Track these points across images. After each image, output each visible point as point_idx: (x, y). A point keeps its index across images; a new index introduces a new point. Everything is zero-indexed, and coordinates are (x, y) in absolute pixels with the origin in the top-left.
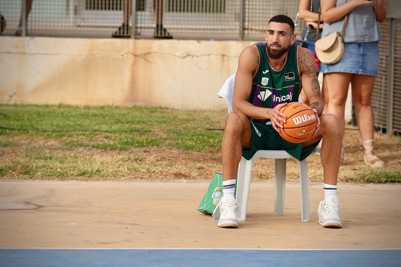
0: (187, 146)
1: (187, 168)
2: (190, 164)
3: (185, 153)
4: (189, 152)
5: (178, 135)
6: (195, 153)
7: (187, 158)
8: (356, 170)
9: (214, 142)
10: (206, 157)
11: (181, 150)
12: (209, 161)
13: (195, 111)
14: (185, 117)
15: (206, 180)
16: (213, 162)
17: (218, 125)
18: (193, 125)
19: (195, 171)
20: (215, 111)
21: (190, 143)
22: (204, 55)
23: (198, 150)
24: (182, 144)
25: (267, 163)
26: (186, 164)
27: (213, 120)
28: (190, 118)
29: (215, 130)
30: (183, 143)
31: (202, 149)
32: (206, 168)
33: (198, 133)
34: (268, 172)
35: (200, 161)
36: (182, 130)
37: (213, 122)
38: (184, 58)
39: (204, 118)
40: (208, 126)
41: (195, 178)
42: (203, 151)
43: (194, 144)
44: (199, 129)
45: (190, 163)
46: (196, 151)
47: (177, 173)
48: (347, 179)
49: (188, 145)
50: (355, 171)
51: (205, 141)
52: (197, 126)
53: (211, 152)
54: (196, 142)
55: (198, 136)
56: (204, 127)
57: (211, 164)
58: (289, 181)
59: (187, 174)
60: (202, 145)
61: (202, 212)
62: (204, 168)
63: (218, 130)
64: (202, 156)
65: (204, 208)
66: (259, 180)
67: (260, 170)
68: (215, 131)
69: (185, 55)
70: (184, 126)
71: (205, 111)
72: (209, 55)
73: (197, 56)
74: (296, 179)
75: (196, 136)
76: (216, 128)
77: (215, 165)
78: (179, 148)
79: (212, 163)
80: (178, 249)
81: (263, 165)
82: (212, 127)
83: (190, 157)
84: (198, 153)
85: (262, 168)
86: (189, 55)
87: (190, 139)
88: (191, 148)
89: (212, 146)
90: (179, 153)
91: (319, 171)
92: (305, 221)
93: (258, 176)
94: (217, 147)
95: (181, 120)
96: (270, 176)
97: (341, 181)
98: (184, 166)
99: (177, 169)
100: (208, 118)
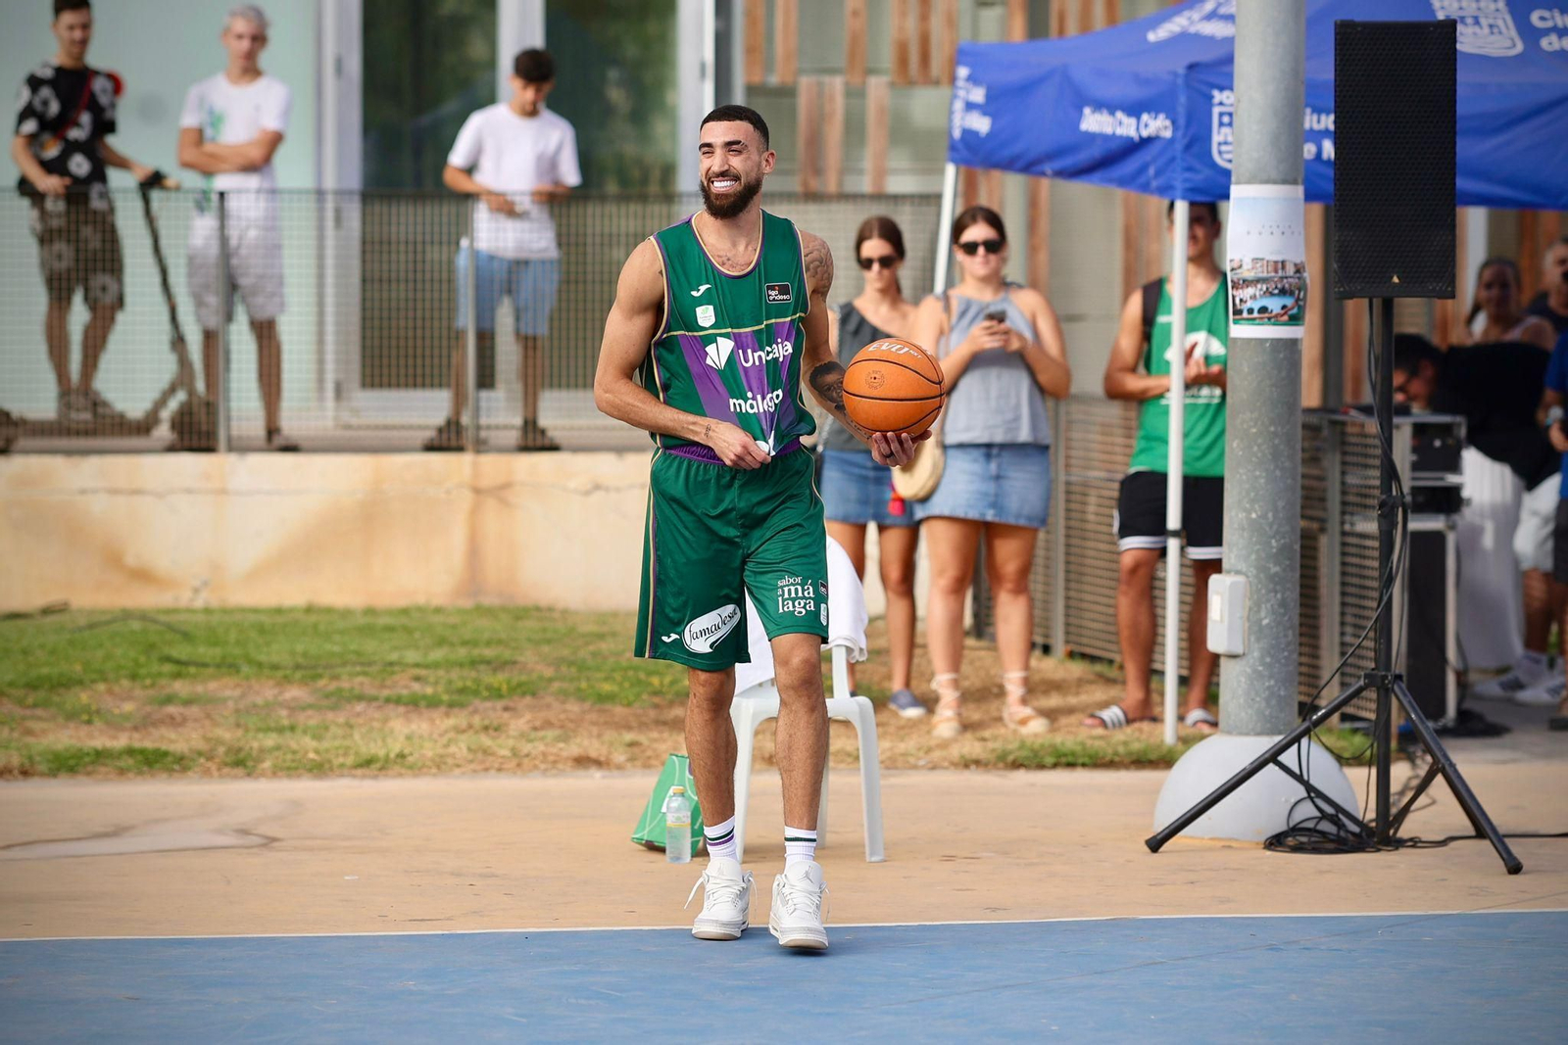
0: (600, 694)
1: (603, 743)
2: (610, 735)
3: (596, 711)
4: (604, 707)
5: (579, 670)
6: (619, 710)
7: (602, 720)
8: (986, 740)
9: (662, 684)
10: (644, 719)
11: (588, 704)
12: (651, 726)
14: (593, 628)
15: (649, 771)
16: (661, 729)
19: (620, 751)
21: (607, 687)
23: (625, 702)
24: (589, 690)
26: (599, 735)
28: (605, 629)
30: (591, 687)
31: (635, 701)
32: (646, 743)
33: (624, 664)
35: (632, 728)
36: (588, 657)
38: (587, 493)
41: (620, 768)
42: (636, 705)
43: (615, 688)
45: (608, 732)
46: (622, 704)
47: (580, 756)
49: (603, 692)
51: (639, 682)
53: (656, 706)
54: (621, 684)
55: (626, 669)
57: (655, 735)
58: (835, 769)
59: (602, 759)
60: (636, 690)
61: (641, 844)
62: (640, 744)
64: (636, 715)
65: (645, 835)
69: (590, 486)
70: (591, 648)
73: (617, 490)
74: (849, 764)
77: (666, 735)
78: (583, 700)
79: (659, 732)
80: (591, 929)
83: (609, 720)
84: (627, 709)
86: (597, 487)
87: (606, 679)
88: (610, 698)
89: (656, 693)
90: (584, 712)
91: (901, 747)
92: (873, 859)
93: (763, 758)
95: (584, 636)
97: (952, 768)
98: (594, 741)
99: (579, 747)
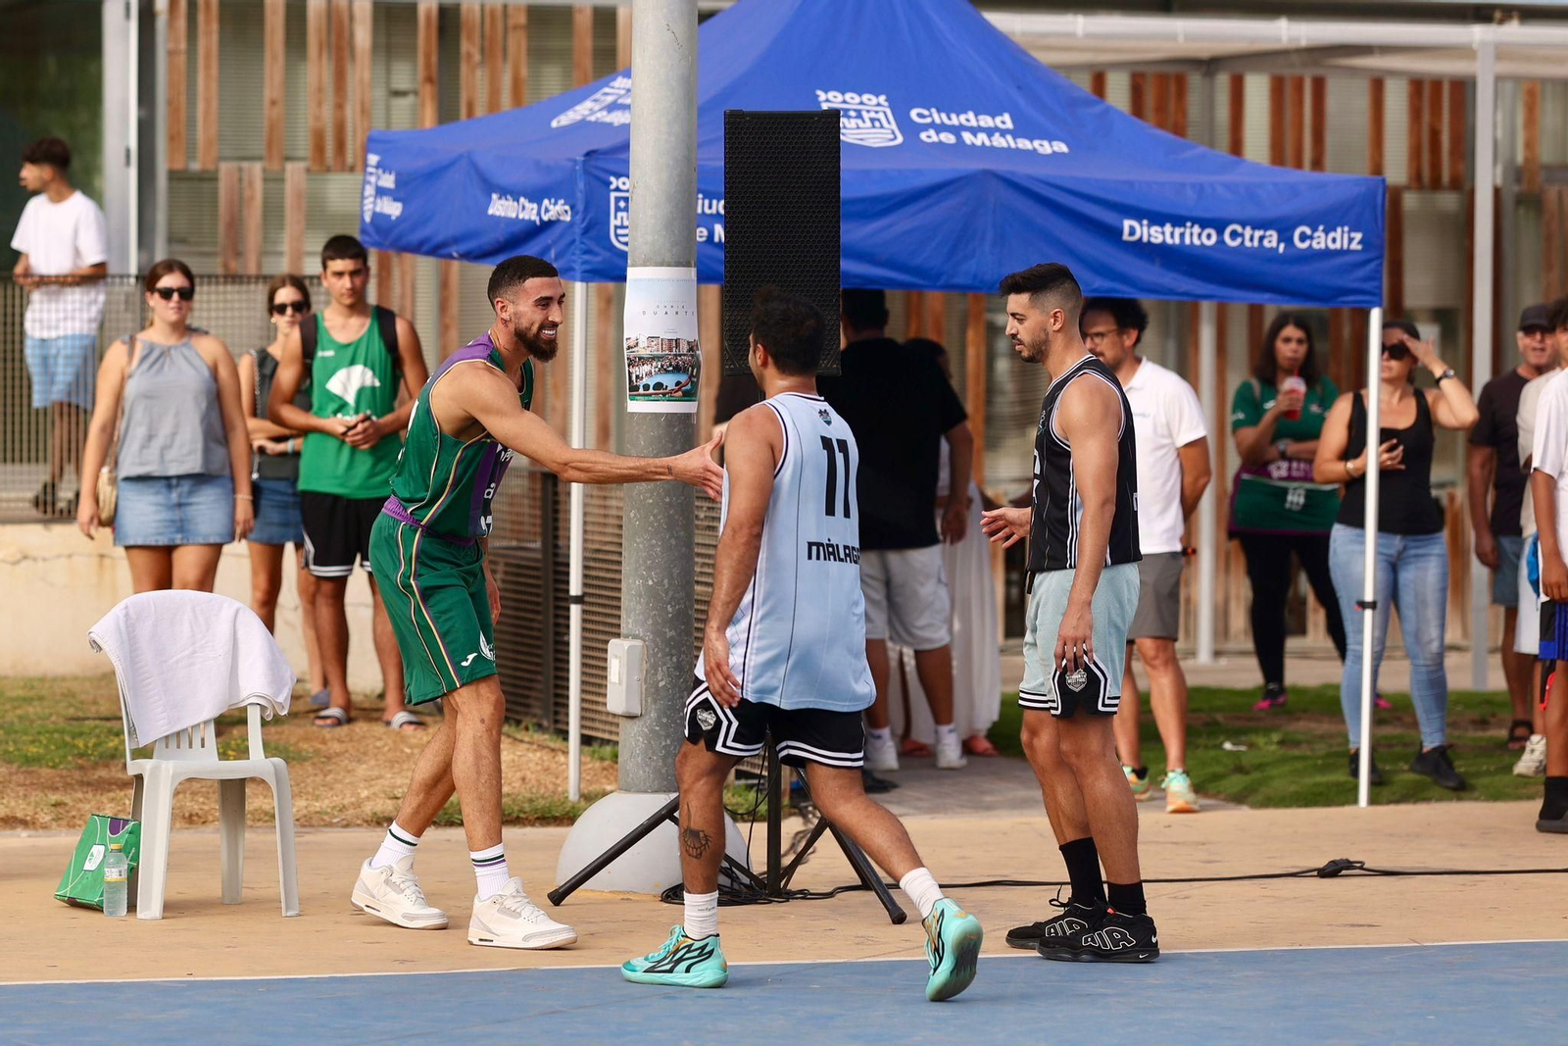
0: (26, 756)
1: (29, 804)
2: (36, 796)
3: (22, 773)
4: (31, 769)
5: (8, 733)
6: (45, 772)
7: (28, 782)
8: (397, 798)
9: (86, 746)
10: (69, 780)
11: (15, 766)
12: (76, 787)
13: (43, 679)
14: (21, 693)
15: (72, 830)
16: (85, 790)
17: (93, 709)
18: (39, 710)
19: (45, 811)
20: (85, 679)
21: (33, 750)
22: (59, 556)
23: (51, 764)
24: (16, 753)
25: (204, 790)
26: (25, 796)
27: (83, 697)
28: (31, 694)
29: (88, 719)
30: (18, 750)
31: (60, 763)
32: (71, 804)
33: (51, 727)
34: (206, 808)
35: (57, 789)
36: (16, 720)
37: (82, 702)
38: (15, 563)
39: (63, 695)
40: (71, 711)
41: (46, 828)
42: (61, 766)
43: (41, 751)
44: (53, 718)
45: (34, 793)
46: (48, 766)
47: (7, 816)
48: (379, 818)
49: (29, 754)
50: (395, 801)
51: (66, 744)
52: (47, 711)
53: (81, 768)
54: (46, 747)
55: (51, 733)
56: (64, 713)
57: (80, 795)
58: (251, 827)
59: (28, 818)
60: (61, 752)
61: (63, 901)
62: (65, 804)
63: (95, 719)
64: (62, 777)
65: (68, 892)
66: (187, 826)
67: (188, 804)
68: (87, 722)
69: (19, 556)
70: (19, 712)
71: (64, 679)
72: (70, 556)
73: (44, 559)
74: (266, 821)
75: (47, 735)
76: (90, 715)
77: (90, 795)
78: (10, 762)
79: (83, 793)
80: (14, 983)
81: (194, 794)
82: (80, 714)
83: (35, 781)
84: (53, 771)
85: (192, 800)
86: (25, 557)
87: (33, 742)
88: (37, 760)
89: (81, 755)
90: (11, 774)
91: (317, 804)
92: (289, 914)
93: (184, 817)
94: (92, 758)
95: (13, 700)
96: (210, 818)
97: (365, 825)
98: (20, 802)
99: (6, 807)
100: (70, 695)
